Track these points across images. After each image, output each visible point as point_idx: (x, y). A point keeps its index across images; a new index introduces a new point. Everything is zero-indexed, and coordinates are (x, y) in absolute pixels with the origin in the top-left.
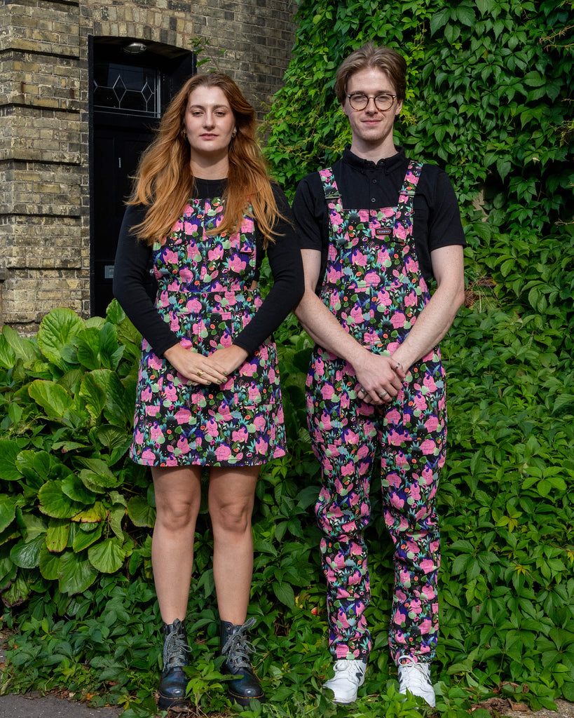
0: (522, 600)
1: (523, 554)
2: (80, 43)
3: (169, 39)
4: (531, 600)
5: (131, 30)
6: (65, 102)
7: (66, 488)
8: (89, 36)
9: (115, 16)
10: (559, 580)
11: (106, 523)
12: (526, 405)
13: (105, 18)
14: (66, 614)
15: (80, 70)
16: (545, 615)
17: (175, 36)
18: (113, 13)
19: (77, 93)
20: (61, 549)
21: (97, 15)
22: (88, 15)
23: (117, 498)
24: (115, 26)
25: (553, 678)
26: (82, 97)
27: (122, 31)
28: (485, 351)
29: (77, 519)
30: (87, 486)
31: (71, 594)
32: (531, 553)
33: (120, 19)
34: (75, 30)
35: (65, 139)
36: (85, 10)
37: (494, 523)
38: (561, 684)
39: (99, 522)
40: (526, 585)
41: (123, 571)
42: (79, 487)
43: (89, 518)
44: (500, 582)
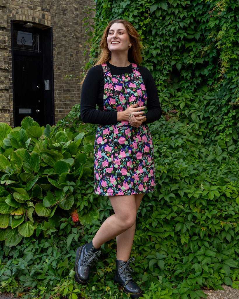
0: (204, 241)
1: (204, 222)
2: (8, 22)
3: (42, 22)
4: (208, 241)
5: (27, 18)
6: (2, 45)
7: (8, 201)
8: (11, 20)
9: (21, 13)
10: (219, 233)
11: (26, 215)
12: (195, 159)
13: (17, 13)
14: (8, 255)
15: (7, 33)
16: (213, 247)
17: (44, 21)
18: (20, 11)
19: (7, 42)
20: (6, 227)
21: (14, 12)
22: (10, 12)
23: (31, 204)
24: (21, 16)
25: (220, 275)
26: (9, 43)
27: (24, 18)
28: (177, 138)
29: (12, 214)
30: (16, 200)
31: (10, 247)
32: (207, 222)
33: (23, 14)
34: (5, 17)
35: (2, 59)
36: (8, 10)
37: (191, 210)
38: (223, 277)
39: (22, 215)
40: (205, 235)
41: (34, 236)
42: (13, 200)
43: (19, 213)
44: (195, 234)
